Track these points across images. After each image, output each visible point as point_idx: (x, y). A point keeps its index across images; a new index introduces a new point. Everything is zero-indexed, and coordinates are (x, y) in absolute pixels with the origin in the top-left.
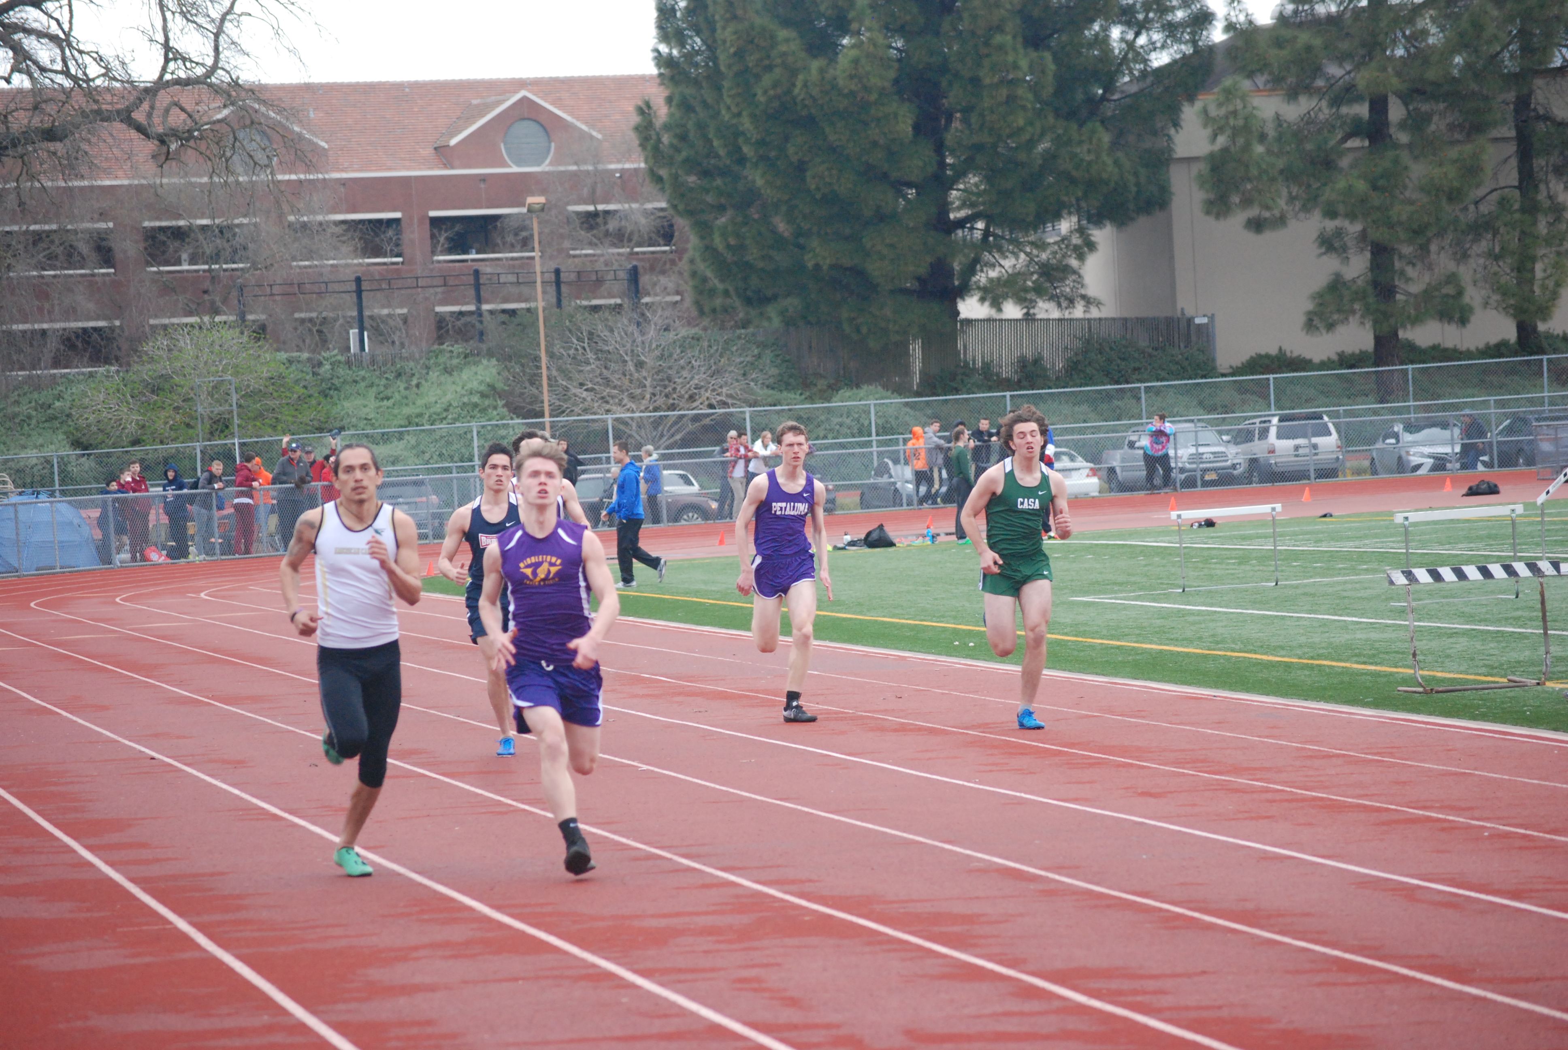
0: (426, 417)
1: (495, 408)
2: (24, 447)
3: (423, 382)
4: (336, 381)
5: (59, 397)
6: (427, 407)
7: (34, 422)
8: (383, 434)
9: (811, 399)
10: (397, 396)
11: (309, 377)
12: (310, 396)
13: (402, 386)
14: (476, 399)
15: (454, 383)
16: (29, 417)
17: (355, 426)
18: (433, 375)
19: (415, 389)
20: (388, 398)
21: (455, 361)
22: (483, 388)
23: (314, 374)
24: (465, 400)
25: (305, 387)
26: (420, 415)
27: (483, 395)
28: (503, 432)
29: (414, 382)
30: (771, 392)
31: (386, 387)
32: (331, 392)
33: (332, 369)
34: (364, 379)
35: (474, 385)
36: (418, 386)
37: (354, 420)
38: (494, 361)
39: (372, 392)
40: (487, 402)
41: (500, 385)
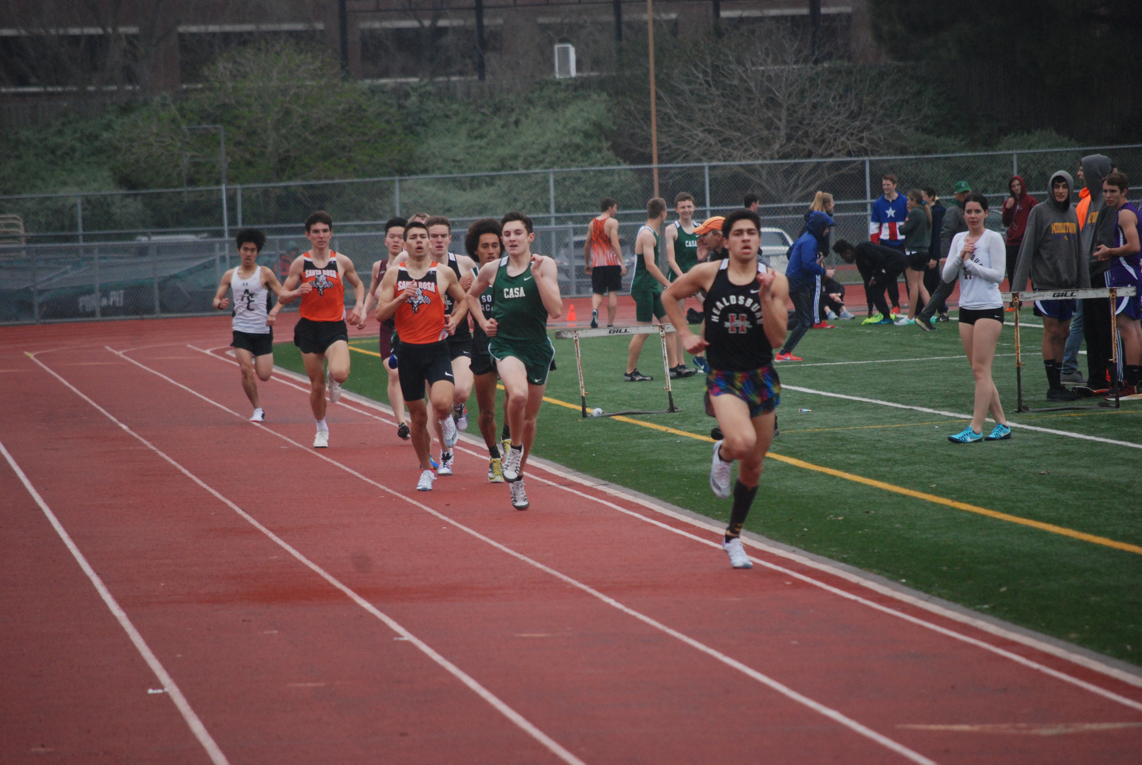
0: (521, 159)
1: (600, 150)
2: (65, 184)
3: (523, 119)
4: (424, 116)
5: (108, 127)
6: (523, 147)
7: (77, 155)
8: (473, 178)
9: (972, 146)
10: (493, 135)
11: (393, 110)
12: (393, 132)
13: (498, 121)
14: (577, 139)
15: (557, 120)
16: (73, 149)
17: (440, 169)
18: (535, 112)
19: (513, 127)
20: (481, 136)
21: (561, 95)
22: (587, 127)
23: (400, 107)
24: (566, 140)
25: (388, 122)
26: (515, 157)
27: (587, 135)
28: (607, 179)
29: (513, 118)
30: (926, 136)
31: (481, 123)
32: (419, 129)
33: (421, 102)
34: (457, 113)
35: (578, 123)
36: (517, 123)
37: (440, 161)
38: (604, 96)
39: (464, 130)
40: (591, 143)
41: (608, 124)
